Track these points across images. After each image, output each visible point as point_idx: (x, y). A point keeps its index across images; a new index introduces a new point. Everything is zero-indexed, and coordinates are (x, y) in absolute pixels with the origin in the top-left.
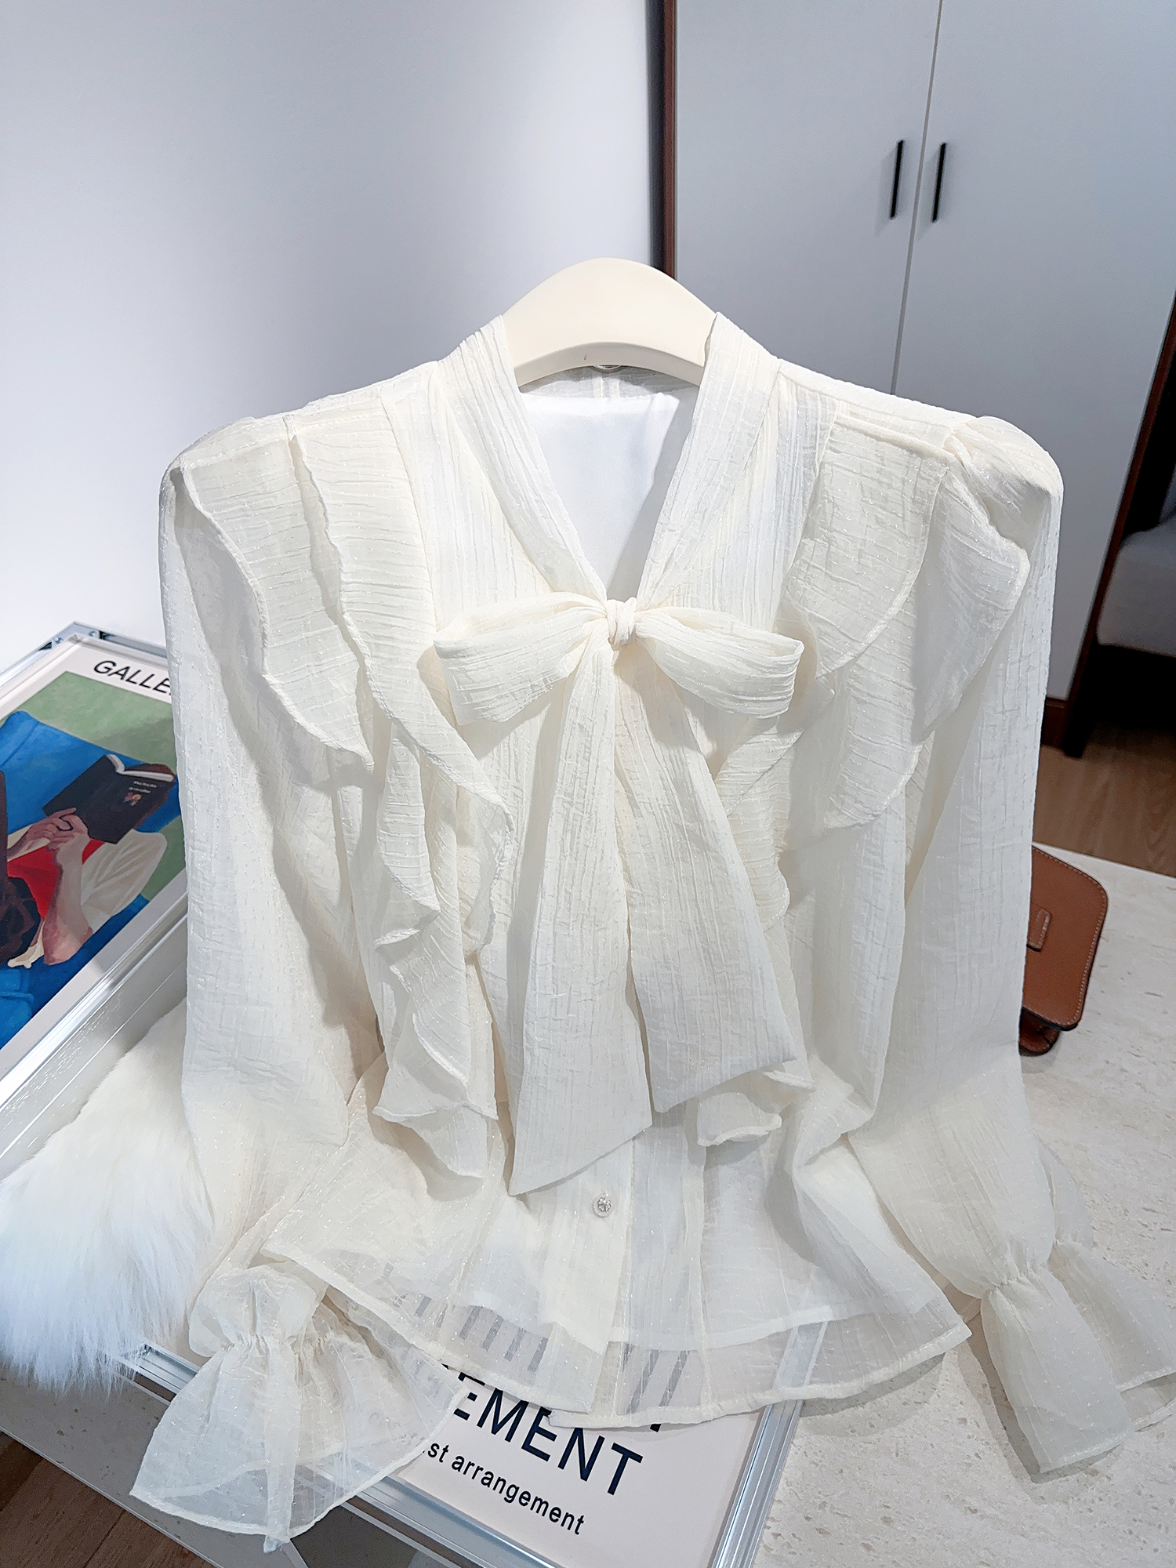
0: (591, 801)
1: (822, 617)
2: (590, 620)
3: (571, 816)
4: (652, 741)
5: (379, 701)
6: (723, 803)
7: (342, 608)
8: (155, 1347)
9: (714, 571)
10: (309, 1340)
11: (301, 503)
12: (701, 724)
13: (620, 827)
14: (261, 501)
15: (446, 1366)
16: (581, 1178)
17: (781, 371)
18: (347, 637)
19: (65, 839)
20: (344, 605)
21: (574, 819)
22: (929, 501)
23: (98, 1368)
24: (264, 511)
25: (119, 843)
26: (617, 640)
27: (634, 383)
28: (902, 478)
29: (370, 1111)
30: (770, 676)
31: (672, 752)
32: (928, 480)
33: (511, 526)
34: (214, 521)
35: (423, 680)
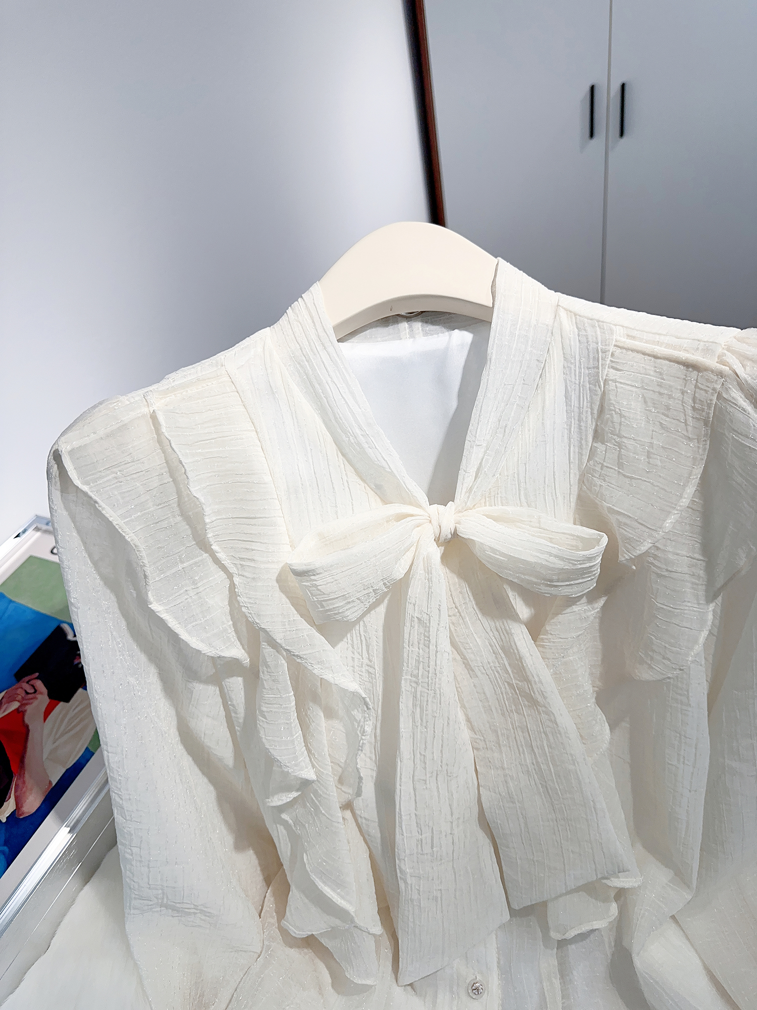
0: (434, 680)
1: (620, 510)
2: (418, 527)
3: (418, 693)
4: (480, 616)
5: (248, 614)
6: (546, 664)
7: (210, 542)
9: (518, 475)
11: (165, 464)
12: (520, 595)
13: (460, 687)
14: (131, 469)
17: (559, 304)
18: (217, 561)
19: (31, 701)
20: (211, 540)
21: (421, 696)
22: (709, 407)
24: (134, 476)
25: (72, 701)
27: (433, 323)
28: (681, 390)
30: (580, 566)
31: (497, 624)
32: (706, 391)
33: (343, 455)
34: (90, 494)
35: (282, 592)
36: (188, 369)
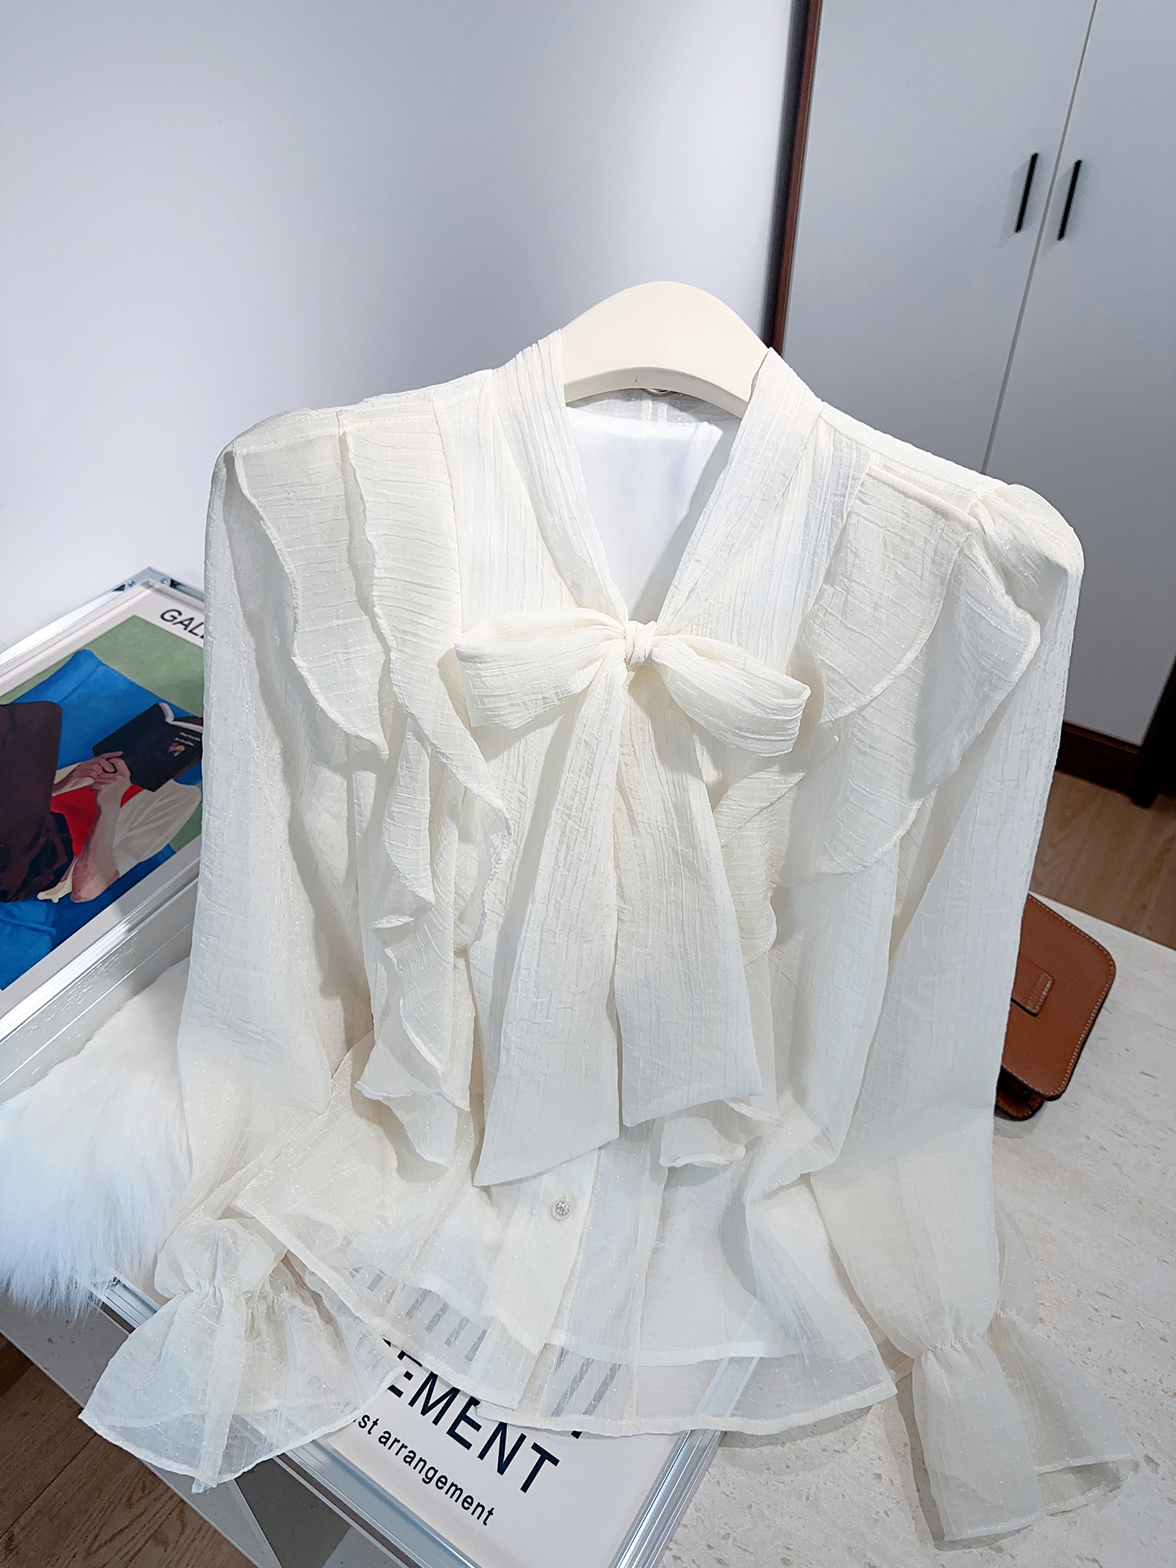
0: (588, 816)
1: (832, 665)
2: (609, 639)
3: (568, 828)
4: (658, 763)
5: (399, 695)
6: (719, 833)
7: (373, 602)
8: (123, 1281)
9: (734, 605)
10: (263, 1297)
11: (343, 497)
12: (709, 752)
13: (618, 841)
14: (306, 492)
15: (389, 1343)
16: (545, 1177)
17: (822, 415)
18: (376, 628)
19: (108, 781)
20: (375, 599)
21: (570, 832)
22: (949, 563)
23: (68, 1295)
24: (309, 502)
26: (633, 661)
27: (681, 410)
28: (924, 537)
29: (352, 1085)
30: (773, 717)
31: (676, 777)
32: (949, 543)
33: (544, 539)
34: (257, 506)
35: (442, 679)
36: (391, 397)
